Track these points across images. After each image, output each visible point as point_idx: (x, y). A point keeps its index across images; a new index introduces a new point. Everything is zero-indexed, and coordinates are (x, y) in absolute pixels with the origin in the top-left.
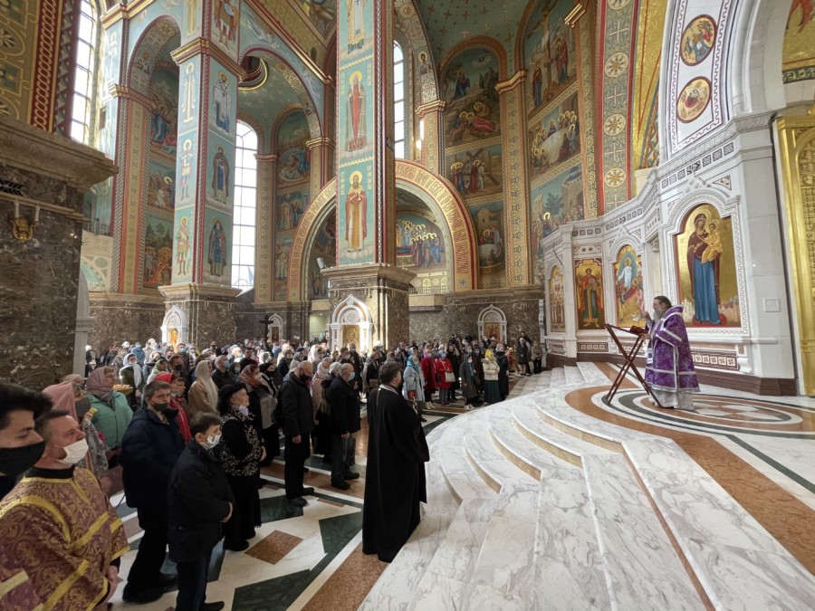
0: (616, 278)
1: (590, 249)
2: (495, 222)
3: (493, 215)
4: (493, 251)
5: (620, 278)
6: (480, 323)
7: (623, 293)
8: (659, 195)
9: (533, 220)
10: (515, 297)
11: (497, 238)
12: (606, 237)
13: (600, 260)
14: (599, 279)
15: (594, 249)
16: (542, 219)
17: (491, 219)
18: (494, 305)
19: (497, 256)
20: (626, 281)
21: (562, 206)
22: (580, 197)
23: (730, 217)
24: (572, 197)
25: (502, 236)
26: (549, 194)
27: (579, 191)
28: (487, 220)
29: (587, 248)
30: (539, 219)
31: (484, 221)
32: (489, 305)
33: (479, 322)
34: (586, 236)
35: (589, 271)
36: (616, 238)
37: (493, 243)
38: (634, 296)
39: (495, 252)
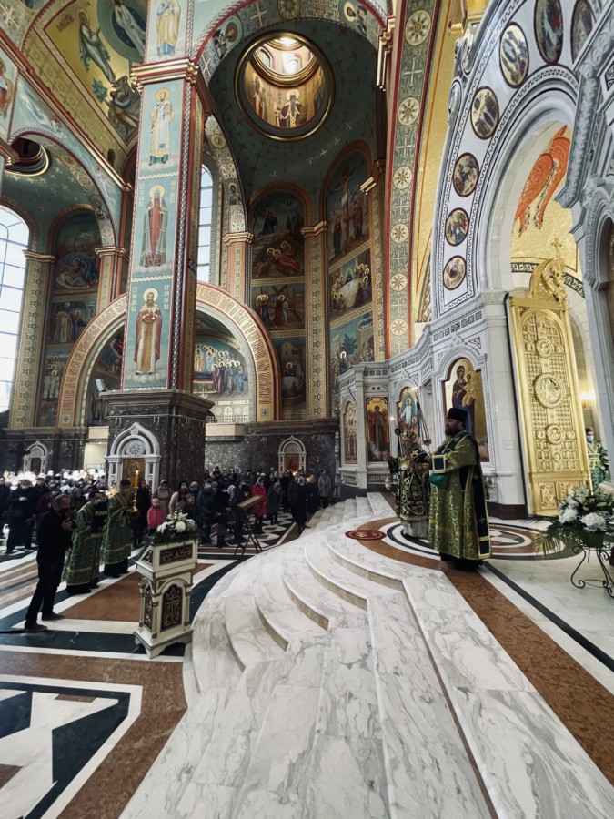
1: (379, 388)
2: (297, 356)
3: (295, 349)
4: (294, 383)
5: (402, 416)
8: (432, 347)
9: (332, 357)
10: (313, 429)
11: (299, 372)
12: (392, 378)
13: (386, 398)
14: (385, 415)
15: (382, 388)
16: (339, 358)
17: (294, 352)
18: (295, 436)
19: (298, 389)
20: (407, 418)
21: (356, 347)
22: (371, 341)
23: (480, 370)
24: (364, 340)
25: (303, 370)
26: (346, 336)
27: (370, 336)
28: (290, 354)
29: (376, 387)
30: (336, 357)
31: (287, 353)
32: (289, 436)
33: (280, 453)
34: (375, 376)
35: (377, 408)
36: (399, 380)
37: (295, 376)
39: (297, 385)
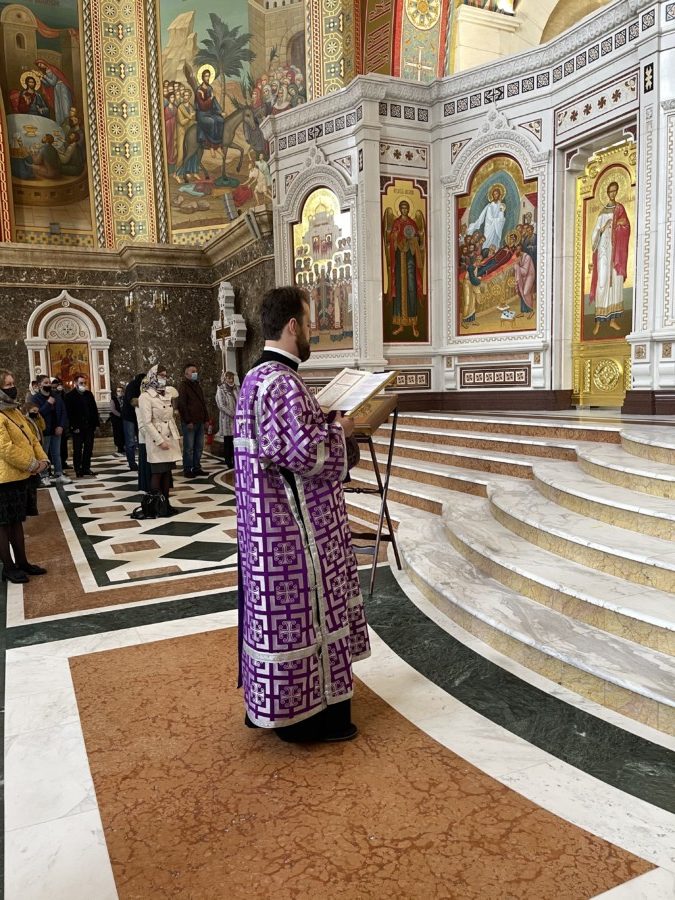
0: (460, 229)
1: (409, 156)
2: (55, 56)
3: (48, 33)
4: (49, 139)
5: (471, 229)
6: (34, 342)
7: (479, 262)
8: (660, 34)
11: (63, 105)
12: (444, 132)
13: (423, 184)
15: (416, 157)
17: (42, 42)
18: (72, 293)
19: (64, 158)
20: (488, 233)
21: (250, 56)
22: (296, 44)
24: (274, 39)
25: (76, 100)
26: (214, 18)
28: (30, 43)
29: (403, 150)
30: (182, 79)
31: (19, 40)
32: (58, 292)
33: (29, 338)
34: (402, 121)
35: (404, 205)
36: (475, 136)
37: (50, 114)
38: (507, 268)
39: (58, 144)
